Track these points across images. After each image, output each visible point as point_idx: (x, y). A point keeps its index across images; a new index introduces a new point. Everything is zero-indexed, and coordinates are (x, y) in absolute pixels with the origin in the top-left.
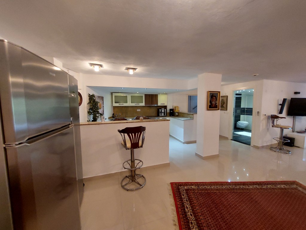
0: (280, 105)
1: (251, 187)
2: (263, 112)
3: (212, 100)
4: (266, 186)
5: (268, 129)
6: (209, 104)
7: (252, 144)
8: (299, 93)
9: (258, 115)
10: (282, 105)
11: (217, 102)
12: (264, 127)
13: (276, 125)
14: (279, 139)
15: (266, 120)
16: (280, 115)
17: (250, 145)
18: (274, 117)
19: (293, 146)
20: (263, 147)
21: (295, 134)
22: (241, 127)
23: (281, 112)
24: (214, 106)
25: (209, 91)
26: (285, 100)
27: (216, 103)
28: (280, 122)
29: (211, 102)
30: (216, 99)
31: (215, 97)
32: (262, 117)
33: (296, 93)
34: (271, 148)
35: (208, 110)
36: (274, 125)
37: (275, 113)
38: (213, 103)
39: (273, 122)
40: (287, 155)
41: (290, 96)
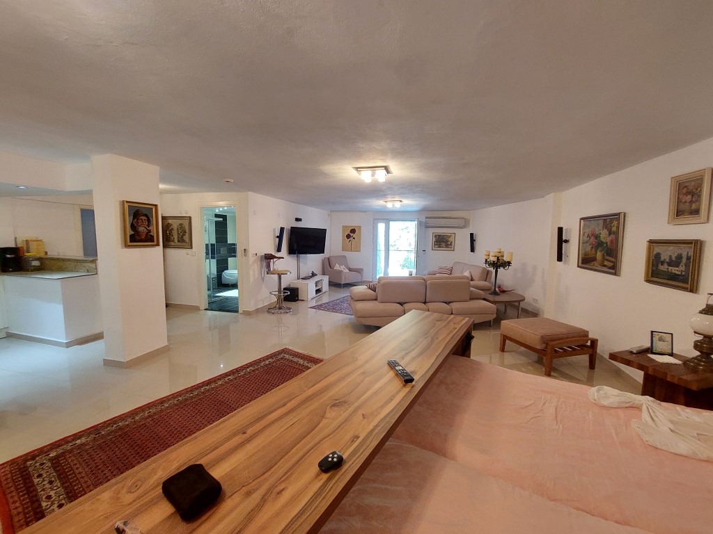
0: (277, 237)
1: (220, 383)
2: (251, 251)
3: (137, 223)
4: (244, 371)
5: (263, 279)
6: (129, 232)
7: (240, 311)
8: (300, 220)
9: (245, 255)
10: (280, 237)
11: (150, 228)
12: (256, 276)
13: (274, 270)
14: (277, 293)
15: (259, 263)
16: (278, 255)
17: (237, 312)
18: (269, 257)
19: (298, 300)
20: (257, 311)
21: (300, 281)
22: (230, 283)
23: (279, 250)
24: (143, 237)
25: (127, 202)
26: (282, 229)
27: (150, 231)
28: (277, 265)
29: (133, 227)
30: (149, 220)
31: (146, 215)
32: (252, 259)
33: (297, 220)
34: (270, 310)
35: (127, 246)
36: (269, 270)
37: (272, 251)
38: (141, 229)
39: (268, 266)
40: (288, 314)
41: (289, 224)
